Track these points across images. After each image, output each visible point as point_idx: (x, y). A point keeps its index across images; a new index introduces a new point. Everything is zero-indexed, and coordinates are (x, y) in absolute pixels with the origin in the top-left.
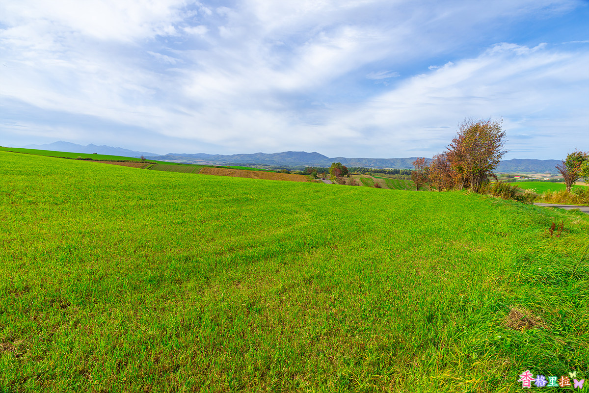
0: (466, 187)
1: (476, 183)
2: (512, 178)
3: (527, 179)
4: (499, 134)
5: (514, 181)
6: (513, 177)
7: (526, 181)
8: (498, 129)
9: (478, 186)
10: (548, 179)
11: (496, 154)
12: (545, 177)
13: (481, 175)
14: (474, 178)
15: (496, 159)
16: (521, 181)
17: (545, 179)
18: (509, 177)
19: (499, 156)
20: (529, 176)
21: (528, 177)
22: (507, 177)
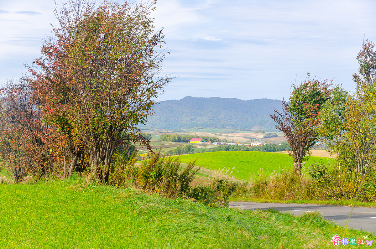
0: (80, 168)
1: (103, 159)
2: (185, 145)
3: (216, 144)
4: (150, 36)
5: (191, 149)
6: (188, 141)
7: (214, 150)
8: (147, 24)
9: (106, 167)
10: (258, 144)
11: (145, 87)
12: (253, 139)
13: (113, 138)
14: (98, 147)
15: (144, 98)
16: (204, 151)
17: (253, 144)
18: (179, 140)
19: (152, 92)
20: (221, 138)
21: (219, 141)
22: (174, 141)
